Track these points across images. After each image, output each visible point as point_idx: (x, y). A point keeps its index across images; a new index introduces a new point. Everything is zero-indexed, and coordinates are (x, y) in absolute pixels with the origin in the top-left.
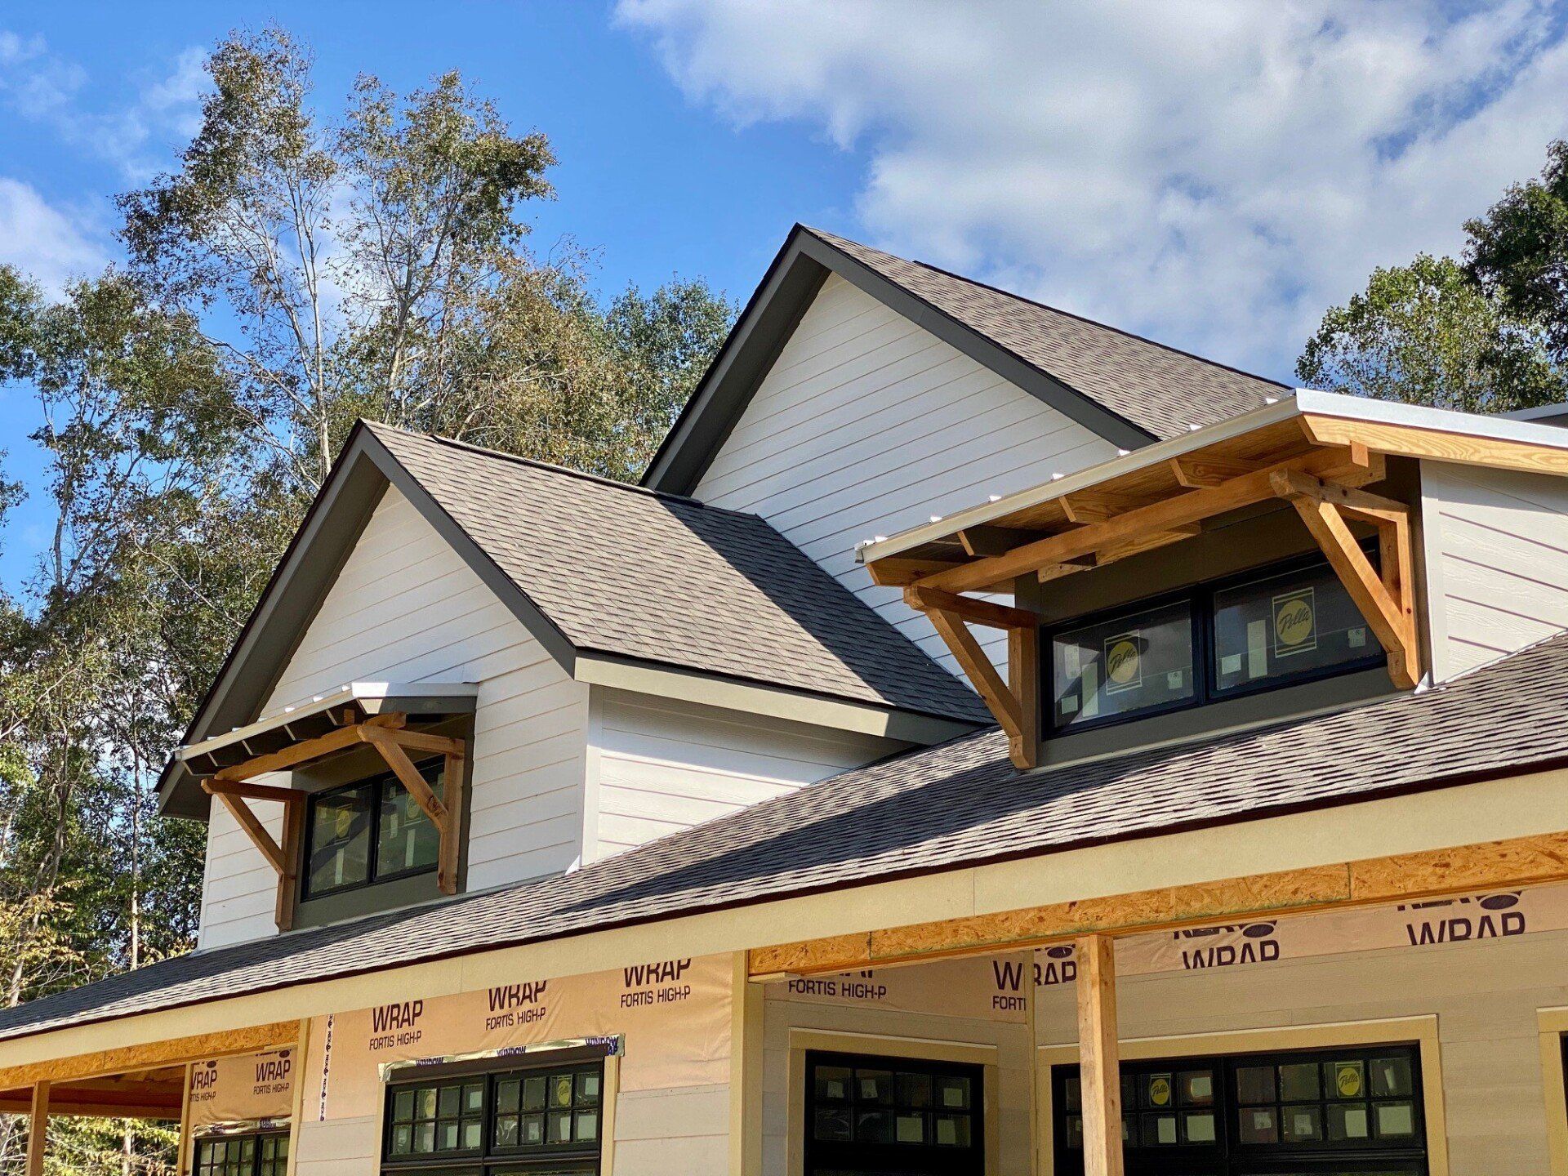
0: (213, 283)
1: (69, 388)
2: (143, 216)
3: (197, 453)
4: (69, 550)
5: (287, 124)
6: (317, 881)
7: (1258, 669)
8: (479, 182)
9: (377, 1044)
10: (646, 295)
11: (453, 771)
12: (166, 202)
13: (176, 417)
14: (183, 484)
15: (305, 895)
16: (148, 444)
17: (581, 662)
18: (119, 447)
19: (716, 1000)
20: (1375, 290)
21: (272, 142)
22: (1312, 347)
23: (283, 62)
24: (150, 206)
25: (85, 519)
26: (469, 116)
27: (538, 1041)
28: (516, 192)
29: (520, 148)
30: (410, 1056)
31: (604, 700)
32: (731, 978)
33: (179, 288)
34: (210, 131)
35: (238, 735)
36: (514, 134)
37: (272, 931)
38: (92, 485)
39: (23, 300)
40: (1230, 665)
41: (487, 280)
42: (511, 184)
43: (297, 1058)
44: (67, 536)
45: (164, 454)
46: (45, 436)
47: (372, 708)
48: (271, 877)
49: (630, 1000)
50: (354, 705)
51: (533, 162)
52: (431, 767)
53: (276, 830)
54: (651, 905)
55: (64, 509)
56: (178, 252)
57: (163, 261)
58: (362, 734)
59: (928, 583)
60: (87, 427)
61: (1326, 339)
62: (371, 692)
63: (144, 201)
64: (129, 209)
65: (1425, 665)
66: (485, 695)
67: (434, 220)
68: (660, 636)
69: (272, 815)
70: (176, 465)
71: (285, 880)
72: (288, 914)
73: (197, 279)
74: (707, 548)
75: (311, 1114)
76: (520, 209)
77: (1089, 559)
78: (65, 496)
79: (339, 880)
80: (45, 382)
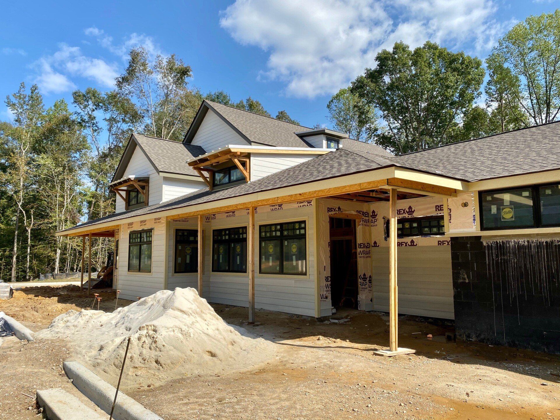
0: (133, 93)
1: (109, 111)
2: (119, 82)
3: (133, 122)
4: (111, 141)
5: (144, 65)
6: (131, 204)
7: (235, 179)
8: (179, 75)
9: (128, 228)
10: (213, 93)
11: (146, 188)
12: (123, 79)
13: (128, 116)
14: (131, 128)
15: (129, 205)
16: (124, 121)
17: (160, 173)
18: (119, 122)
19: (163, 223)
20: (340, 93)
21: (142, 68)
22: (330, 103)
23: (143, 53)
24: (121, 80)
25: (114, 134)
26: (177, 63)
27: (146, 228)
28: (186, 76)
29: (186, 68)
30: (132, 230)
31: (165, 179)
32: (165, 220)
33: (127, 94)
34: (130, 66)
35: (119, 181)
36: (185, 66)
37: (125, 211)
38: (114, 128)
39: (98, 95)
40: (232, 178)
41: (181, 92)
42: (184, 75)
43: (119, 230)
44: (110, 137)
45: (127, 123)
46: (105, 119)
47: (132, 179)
48: (124, 203)
49: (155, 223)
50: (130, 179)
51: (188, 71)
52: (143, 188)
53: (124, 196)
54: (163, 209)
55: (110, 133)
56: (126, 88)
57: (123, 89)
58: (131, 183)
59: (195, 166)
60: (113, 118)
61: (332, 101)
62: (132, 177)
63: (120, 79)
64: (117, 80)
65: (250, 179)
66: (151, 177)
67: (172, 80)
68: (175, 168)
69: (124, 194)
70: (129, 124)
71: (126, 203)
72: (127, 208)
73: (130, 92)
74: (189, 152)
75: (121, 238)
76: (186, 79)
77: (218, 162)
78: (110, 130)
79: (133, 203)
80: (105, 110)
